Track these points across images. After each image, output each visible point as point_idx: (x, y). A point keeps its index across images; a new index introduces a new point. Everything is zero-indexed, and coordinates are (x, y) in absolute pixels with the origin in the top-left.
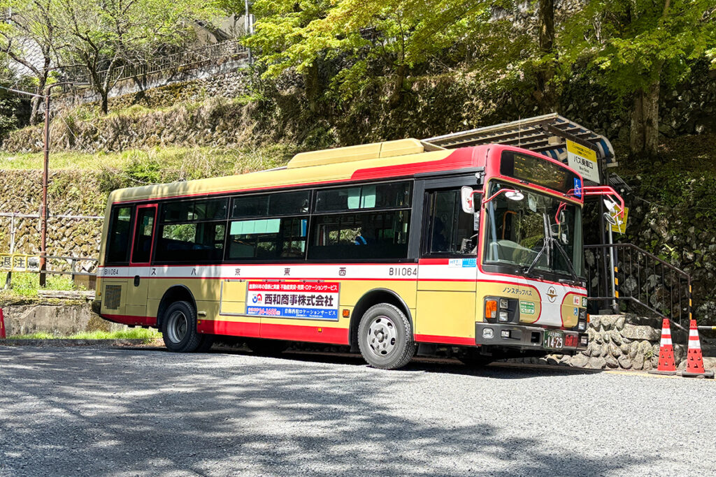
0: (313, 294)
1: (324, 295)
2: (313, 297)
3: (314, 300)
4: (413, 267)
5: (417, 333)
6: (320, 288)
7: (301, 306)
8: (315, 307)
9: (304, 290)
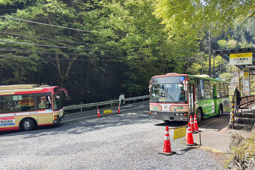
0: (6, 120)
1: (10, 120)
2: (6, 121)
3: (6, 122)
4: (36, 112)
5: (39, 124)
6: (8, 119)
7: (2, 123)
8: (7, 123)
9: (3, 120)
